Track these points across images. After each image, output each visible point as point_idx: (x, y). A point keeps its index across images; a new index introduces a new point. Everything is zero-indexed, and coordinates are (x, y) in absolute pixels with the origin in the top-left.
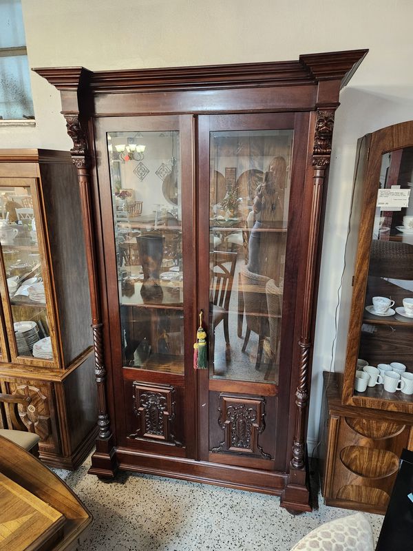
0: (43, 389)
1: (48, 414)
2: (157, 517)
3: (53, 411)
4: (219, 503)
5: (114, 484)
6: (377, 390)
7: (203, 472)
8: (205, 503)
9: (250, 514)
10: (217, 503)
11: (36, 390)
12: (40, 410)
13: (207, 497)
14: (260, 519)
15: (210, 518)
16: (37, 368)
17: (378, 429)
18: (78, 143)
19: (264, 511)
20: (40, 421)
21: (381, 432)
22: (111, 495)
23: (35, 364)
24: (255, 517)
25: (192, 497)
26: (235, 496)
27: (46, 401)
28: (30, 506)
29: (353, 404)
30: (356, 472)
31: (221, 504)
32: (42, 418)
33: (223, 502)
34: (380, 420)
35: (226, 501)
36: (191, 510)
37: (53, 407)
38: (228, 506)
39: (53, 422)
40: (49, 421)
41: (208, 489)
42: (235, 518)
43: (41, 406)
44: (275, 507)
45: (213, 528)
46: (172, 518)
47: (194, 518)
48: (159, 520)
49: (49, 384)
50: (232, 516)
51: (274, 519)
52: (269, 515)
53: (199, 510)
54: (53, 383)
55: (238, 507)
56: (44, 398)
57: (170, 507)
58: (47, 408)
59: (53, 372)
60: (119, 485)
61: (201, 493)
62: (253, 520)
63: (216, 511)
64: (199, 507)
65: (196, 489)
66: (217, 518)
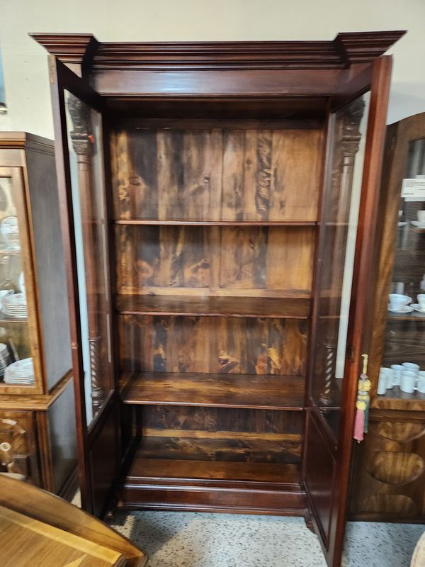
0: (23, 421)
1: (27, 451)
3: (34, 446)
6: (393, 392)
8: (220, 535)
9: (273, 541)
10: (234, 533)
11: (13, 423)
12: (16, 447)
13: (222, 529)
14: (284, 545)
15: (231, 551)
16: (14, 397)
17: (403, 431)
18: (79, 124)
19: (287, 535)
20: (17, 461)
21: (406, 434)
23: (10, 391)
24: (279, 543)
25: (205, 531)
26: (252, 523)
27: (25, 436)
28: (74, 549)
29: (378, 407)
30: (381, 480)
31: (239, 534)
32: (19, 457)
33: (241, 532)
34: (404, 421)
35: (243, 530)
36: (207, 545)
37: (34, 442)
39: (34, 461)
40: (28, 459)
42: (258, 547)
43: (18, 443)
45: (237, 562)
46: (187, 557)
47: (213, 553)
48: (174, 561)
49: (30, 414)
50: (254, 545)
51: (299, 542)
52: (292, 538)
53: (216, 544)
54: (35, 412)
55: (257, 536)
56: (23, 432)
57: (182, 545)
58: (26, 445)
59: (34, 399)
61: (214, 525)
62: (278, 547)
63: (235, 542)
64: (216, 541)
65: (207, 521)
66: (238, 549)
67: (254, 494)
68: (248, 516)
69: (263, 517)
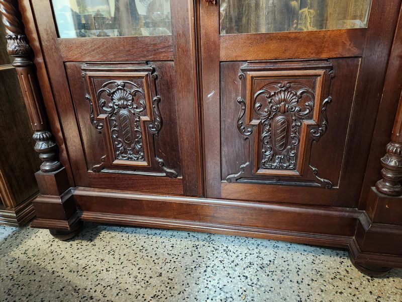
2: (138, 286)
4: (240, 262)
5: (77, 242)
7: (214, 216)
8: (217, 262)
9: (296, 278)
10: (236, 261)
13: (221, 255)
14: (314, 284)
15: (228, 285)
19: (318, 272)
22: (68, 257)
24: (306, 281)
25: (196, 255)
26: (264, 251)
31: (244, 264)
33: (248, 260)
35: (249, 259)
36: (196, 274)
38: (255, 266)
41: (221, 242)
42: (271, 283)
44: (333, 265)
46: (163, 288)
47: (202, 286)
48: (142, 292)
50: (265, 281)
51: (339, 283)
52: (328, 277)
53: (209, 273)
55: (272, 267)
57: (160, 271)
60: (84, 243)
61: (209, 249)
62: (303, 286)
63: (237, 273)
64: (209, 269)
65: (201, 243)
66: (241, 284)
67: (268, 210)
68: (259, 242)
69: (280, 244)
